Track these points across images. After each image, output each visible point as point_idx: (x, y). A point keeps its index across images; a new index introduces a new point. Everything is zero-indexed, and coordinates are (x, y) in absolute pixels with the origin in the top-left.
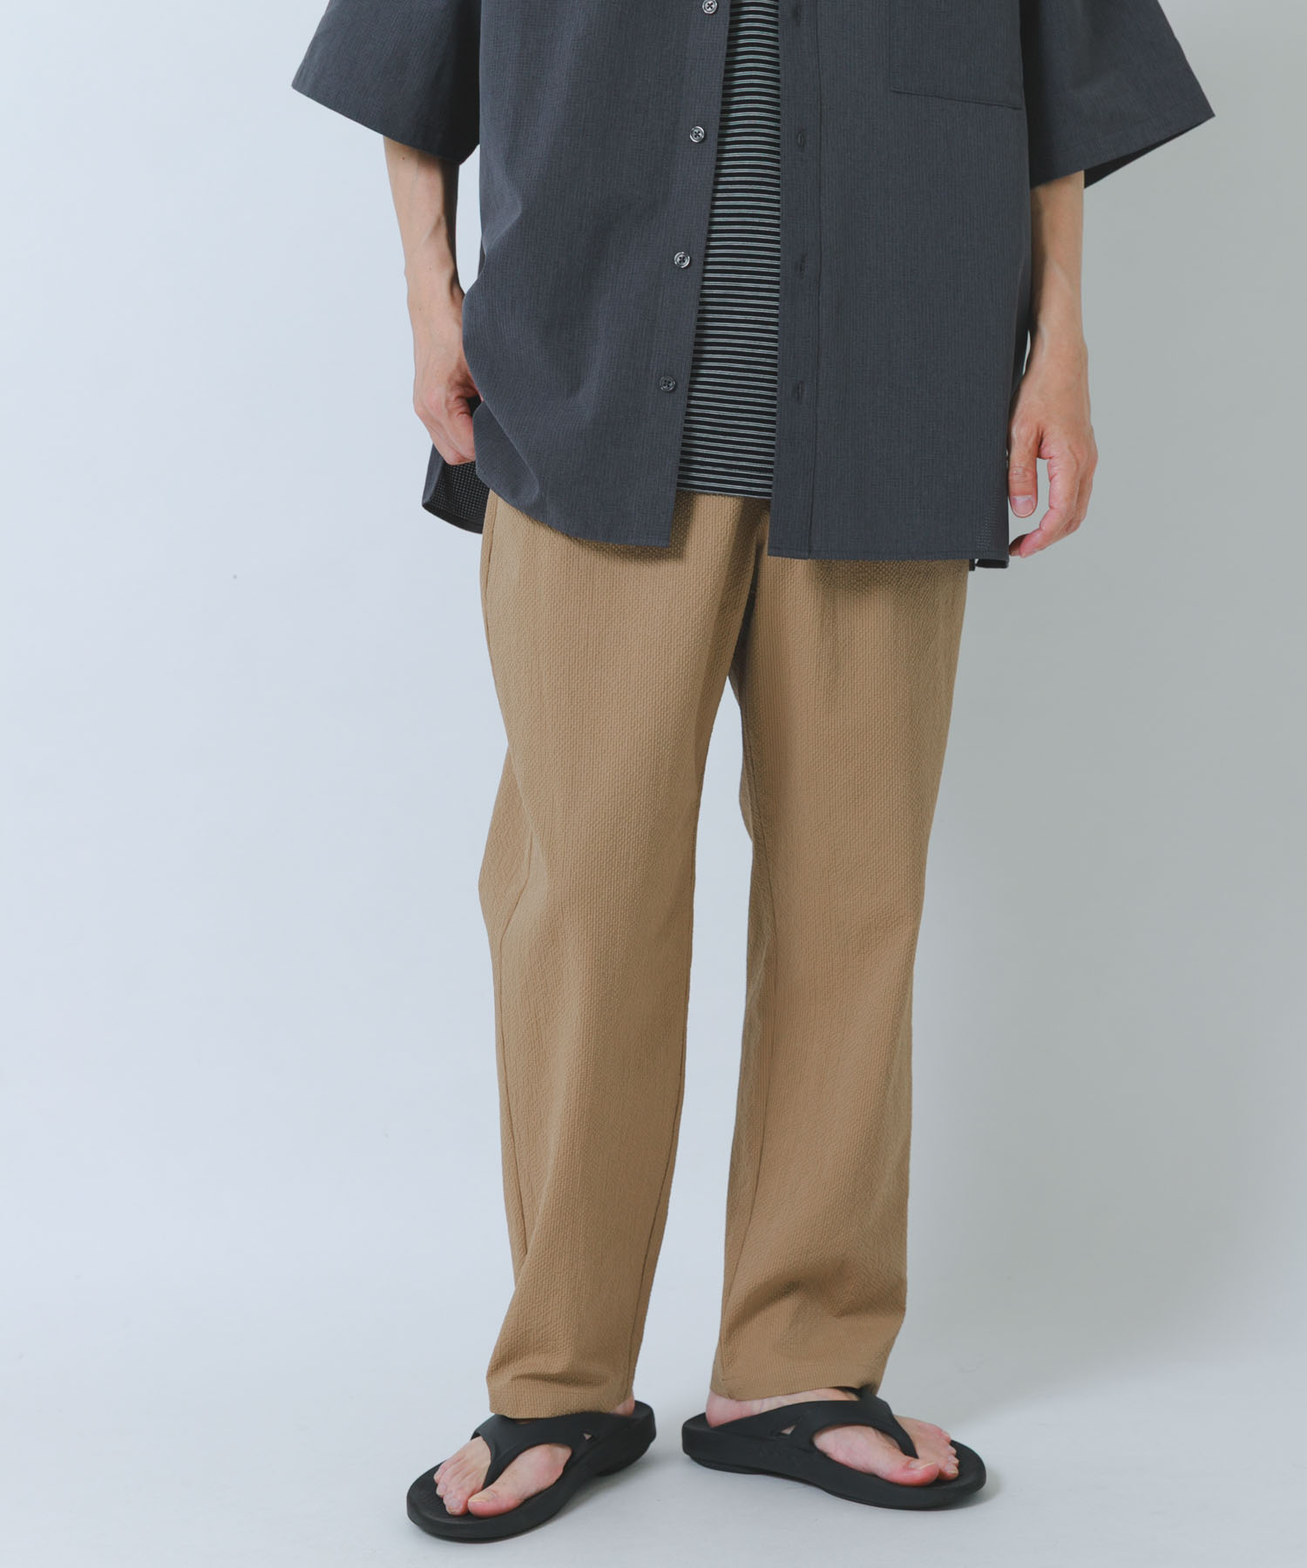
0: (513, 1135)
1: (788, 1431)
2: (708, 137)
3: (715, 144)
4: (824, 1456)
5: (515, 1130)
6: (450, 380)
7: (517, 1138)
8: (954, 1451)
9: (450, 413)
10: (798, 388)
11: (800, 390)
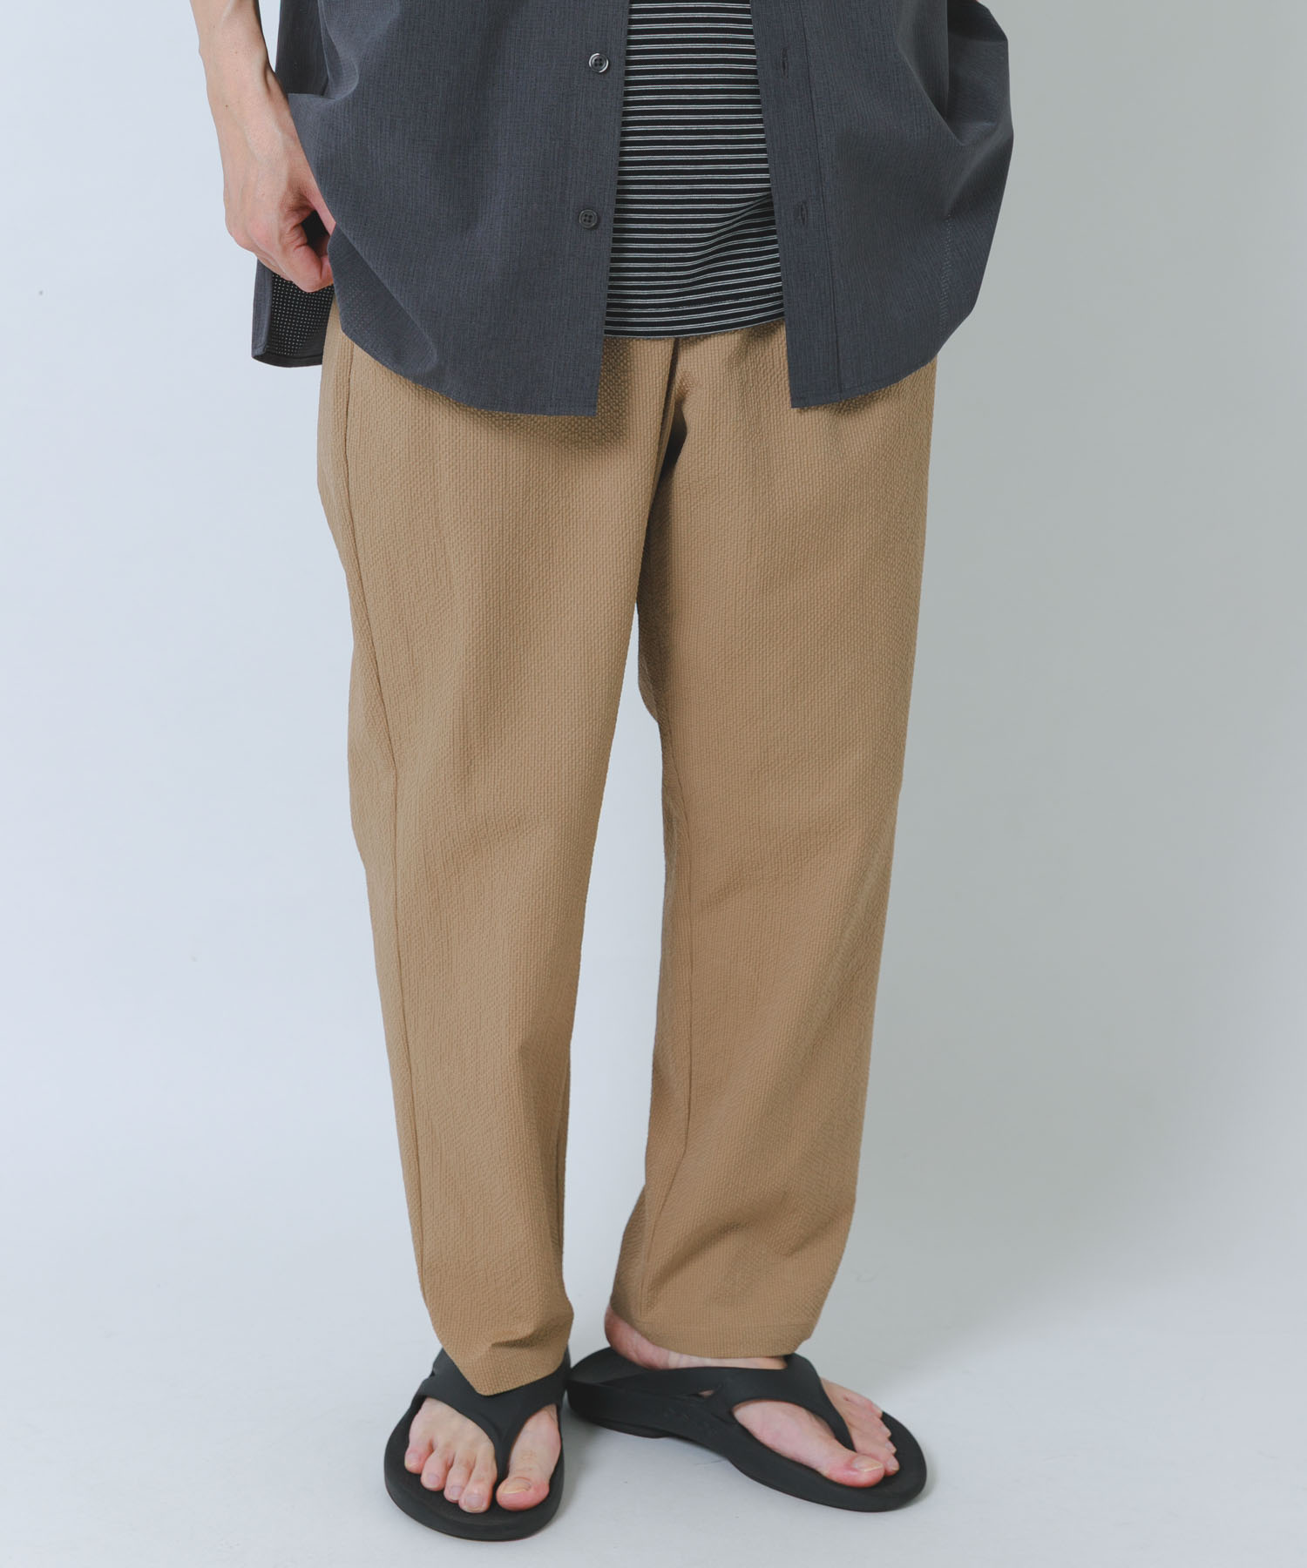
0: (410, 1068)
1: (706, 1393)
4: (745, 1432)
5: (412, 1061)
6: (281, 206)
7: (413, 1071)
8: (888, 1432)
9: (285, 249)
10: (802, 209)
11: (804, 212)
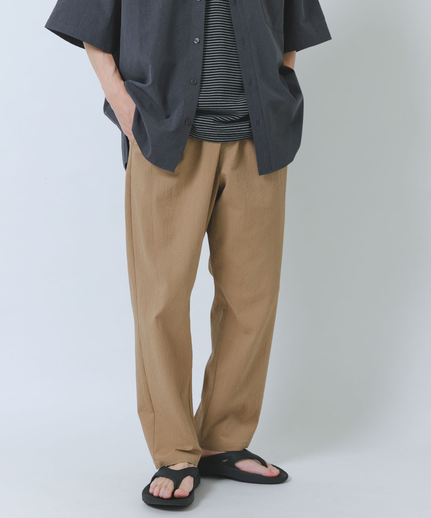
1: (225, 461)
2: (200, 41)
3: (203, 44)
4: (238, 469)
